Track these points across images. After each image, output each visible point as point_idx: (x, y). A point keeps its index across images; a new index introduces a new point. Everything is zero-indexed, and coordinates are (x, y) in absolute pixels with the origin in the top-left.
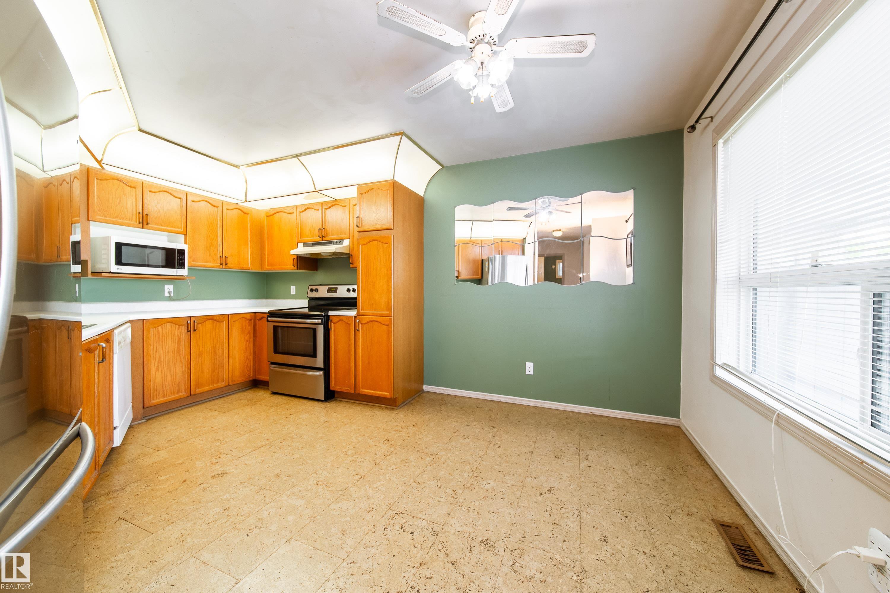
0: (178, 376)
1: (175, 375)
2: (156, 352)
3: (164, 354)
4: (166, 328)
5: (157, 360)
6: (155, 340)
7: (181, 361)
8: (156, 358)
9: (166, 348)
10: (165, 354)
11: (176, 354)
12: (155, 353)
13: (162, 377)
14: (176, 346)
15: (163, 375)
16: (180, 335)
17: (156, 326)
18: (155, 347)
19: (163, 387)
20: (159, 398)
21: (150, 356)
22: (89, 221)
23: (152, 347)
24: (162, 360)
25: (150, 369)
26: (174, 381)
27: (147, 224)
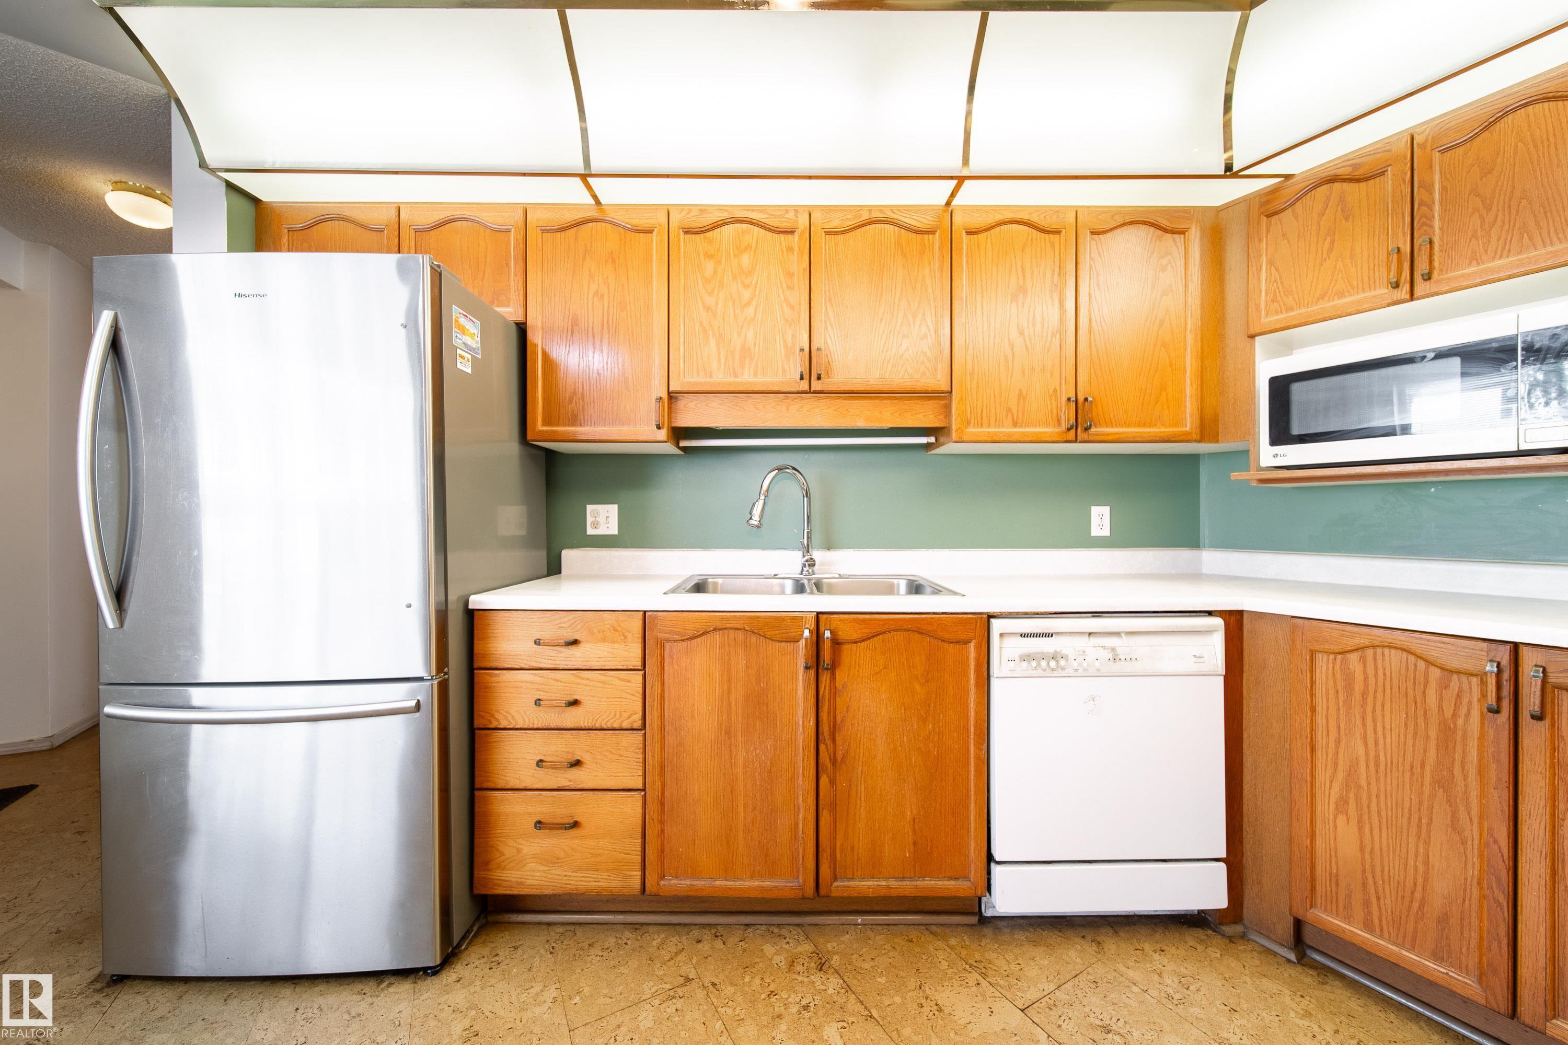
0: (1443, 884)
1: (1426, 873)
2: (1338, 742)
3: (1372, 763)
4: (1380, 665)
5: (1341, 774)
6: (1332, 696)
8: (1336, 765)
9: (1381, 741)
10: (1377, 764)
11: (1427, 790)
12: (1332, 745)
13: (1362, 849)
14: (1433, 755)
15: (1367, 841)
16: (1455, 715)
17: (1336, 648)
18: (1333, 724)
19: (1364, 884)
20: (1348, 919)
21: (1313, 750)
22: (1252, 337)
23: (1320, 721)
24: (1363, 783)
25: (1313, 796)
26: (1418, 895)
27: (1428, 277)
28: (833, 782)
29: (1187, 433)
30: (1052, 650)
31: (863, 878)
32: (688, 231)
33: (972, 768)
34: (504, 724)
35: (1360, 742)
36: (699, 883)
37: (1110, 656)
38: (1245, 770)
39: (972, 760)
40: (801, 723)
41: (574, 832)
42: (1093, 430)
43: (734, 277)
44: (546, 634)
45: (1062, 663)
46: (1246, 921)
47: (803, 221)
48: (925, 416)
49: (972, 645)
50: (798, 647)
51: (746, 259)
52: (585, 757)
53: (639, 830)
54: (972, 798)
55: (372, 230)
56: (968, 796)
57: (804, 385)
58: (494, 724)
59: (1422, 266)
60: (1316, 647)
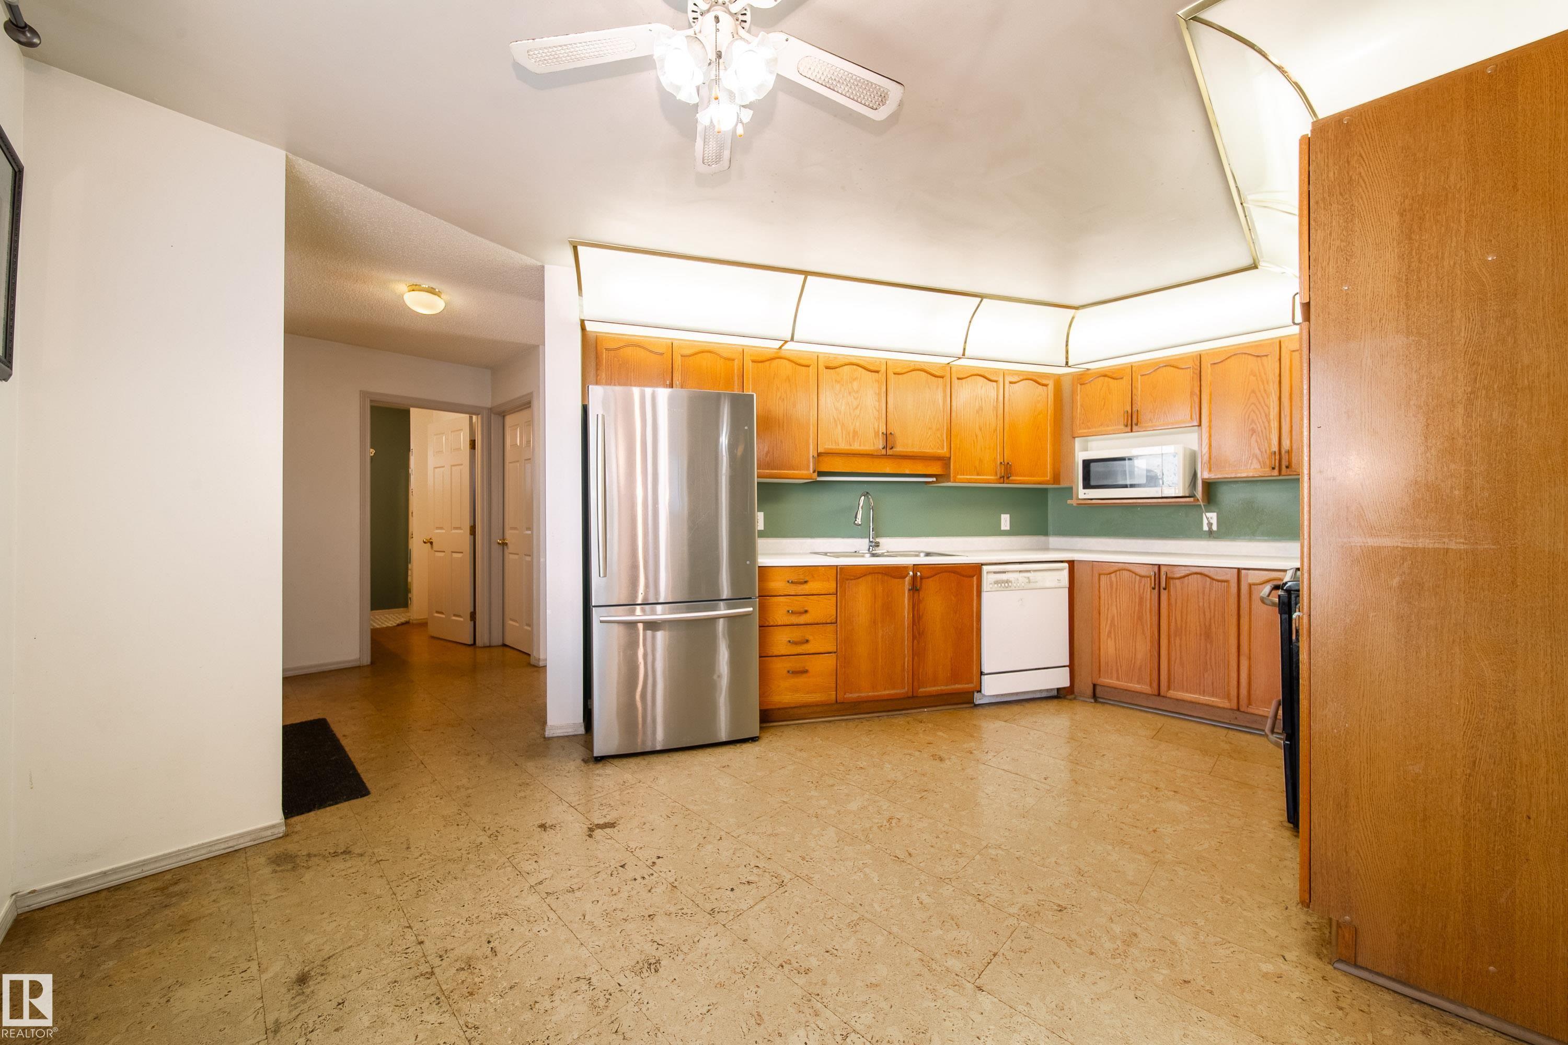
0: (1140, 656)
1: (1135, 652)
2: (1108, 609)
4: (1122, 577)
5: (1109, 622)
6: (1106, 592)
7: (1143, 633)
8: (1107, 619)
9: (1121, 607)
10: (1120, 616)
11: (1135, 621)
12: (1106, 611)
13: (1116, 650)
14: (1137, 608)
15: (1117, 646)
16: (1143, 593)
17: (1108, 572)
18: (1106, 602)
19: (1117, 663)
20: (1111, 678)
21: (1099, 614)
22: (1074, 438)
23: (1102, 602)
24: (1116, 624)
25: (1100, 632)
26: (1133, 662)
27: (1137, 424)
28: (918, 643)
29: (1049, 481)
30: (1006, 579)
31: (930, 687)
32: (827, 368)
33: (975, 633)
34: (772, 624)
35: (1115, 608)
36: (863, 695)
37: (1027, 581)
38: (1075, 629)
39: (975, 630)
40: (906, 616)
41: (805, 675)
42: (1011, 478)
43: (850, 393)
44: (794, 578)
45: (1010, 584)
46: (1076, 694)
47: (883, 369)
48: (936, 469)
49: (975, 578)
50: (905, 581)
51: (855, 384)
52: (810, 638)
53: (835, 672)
54: (975, 646)
55: (656, 353)
56: (973, 646)
57: (884, 452)
58: (767, 624)
59: (1135, 421)
60: (1101, 572)
